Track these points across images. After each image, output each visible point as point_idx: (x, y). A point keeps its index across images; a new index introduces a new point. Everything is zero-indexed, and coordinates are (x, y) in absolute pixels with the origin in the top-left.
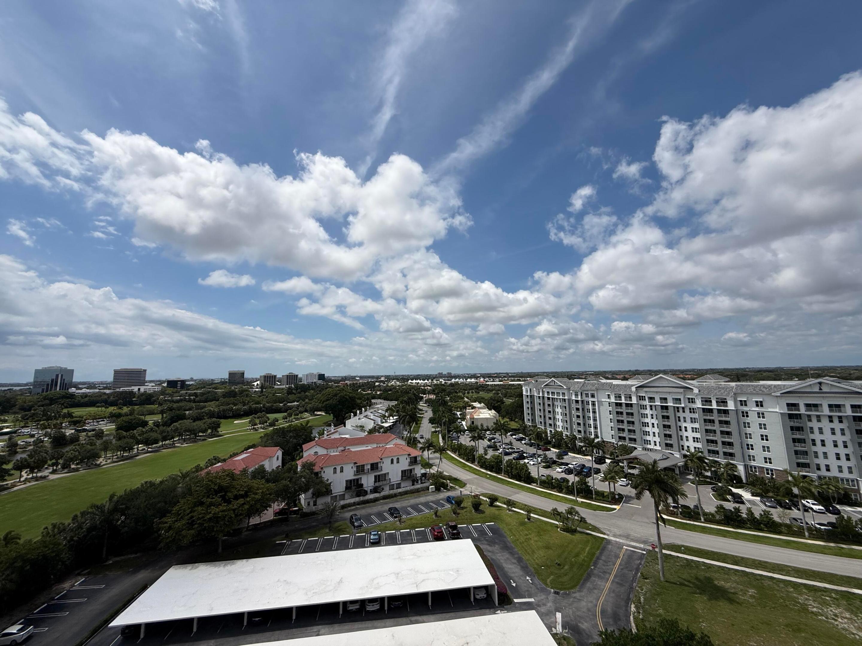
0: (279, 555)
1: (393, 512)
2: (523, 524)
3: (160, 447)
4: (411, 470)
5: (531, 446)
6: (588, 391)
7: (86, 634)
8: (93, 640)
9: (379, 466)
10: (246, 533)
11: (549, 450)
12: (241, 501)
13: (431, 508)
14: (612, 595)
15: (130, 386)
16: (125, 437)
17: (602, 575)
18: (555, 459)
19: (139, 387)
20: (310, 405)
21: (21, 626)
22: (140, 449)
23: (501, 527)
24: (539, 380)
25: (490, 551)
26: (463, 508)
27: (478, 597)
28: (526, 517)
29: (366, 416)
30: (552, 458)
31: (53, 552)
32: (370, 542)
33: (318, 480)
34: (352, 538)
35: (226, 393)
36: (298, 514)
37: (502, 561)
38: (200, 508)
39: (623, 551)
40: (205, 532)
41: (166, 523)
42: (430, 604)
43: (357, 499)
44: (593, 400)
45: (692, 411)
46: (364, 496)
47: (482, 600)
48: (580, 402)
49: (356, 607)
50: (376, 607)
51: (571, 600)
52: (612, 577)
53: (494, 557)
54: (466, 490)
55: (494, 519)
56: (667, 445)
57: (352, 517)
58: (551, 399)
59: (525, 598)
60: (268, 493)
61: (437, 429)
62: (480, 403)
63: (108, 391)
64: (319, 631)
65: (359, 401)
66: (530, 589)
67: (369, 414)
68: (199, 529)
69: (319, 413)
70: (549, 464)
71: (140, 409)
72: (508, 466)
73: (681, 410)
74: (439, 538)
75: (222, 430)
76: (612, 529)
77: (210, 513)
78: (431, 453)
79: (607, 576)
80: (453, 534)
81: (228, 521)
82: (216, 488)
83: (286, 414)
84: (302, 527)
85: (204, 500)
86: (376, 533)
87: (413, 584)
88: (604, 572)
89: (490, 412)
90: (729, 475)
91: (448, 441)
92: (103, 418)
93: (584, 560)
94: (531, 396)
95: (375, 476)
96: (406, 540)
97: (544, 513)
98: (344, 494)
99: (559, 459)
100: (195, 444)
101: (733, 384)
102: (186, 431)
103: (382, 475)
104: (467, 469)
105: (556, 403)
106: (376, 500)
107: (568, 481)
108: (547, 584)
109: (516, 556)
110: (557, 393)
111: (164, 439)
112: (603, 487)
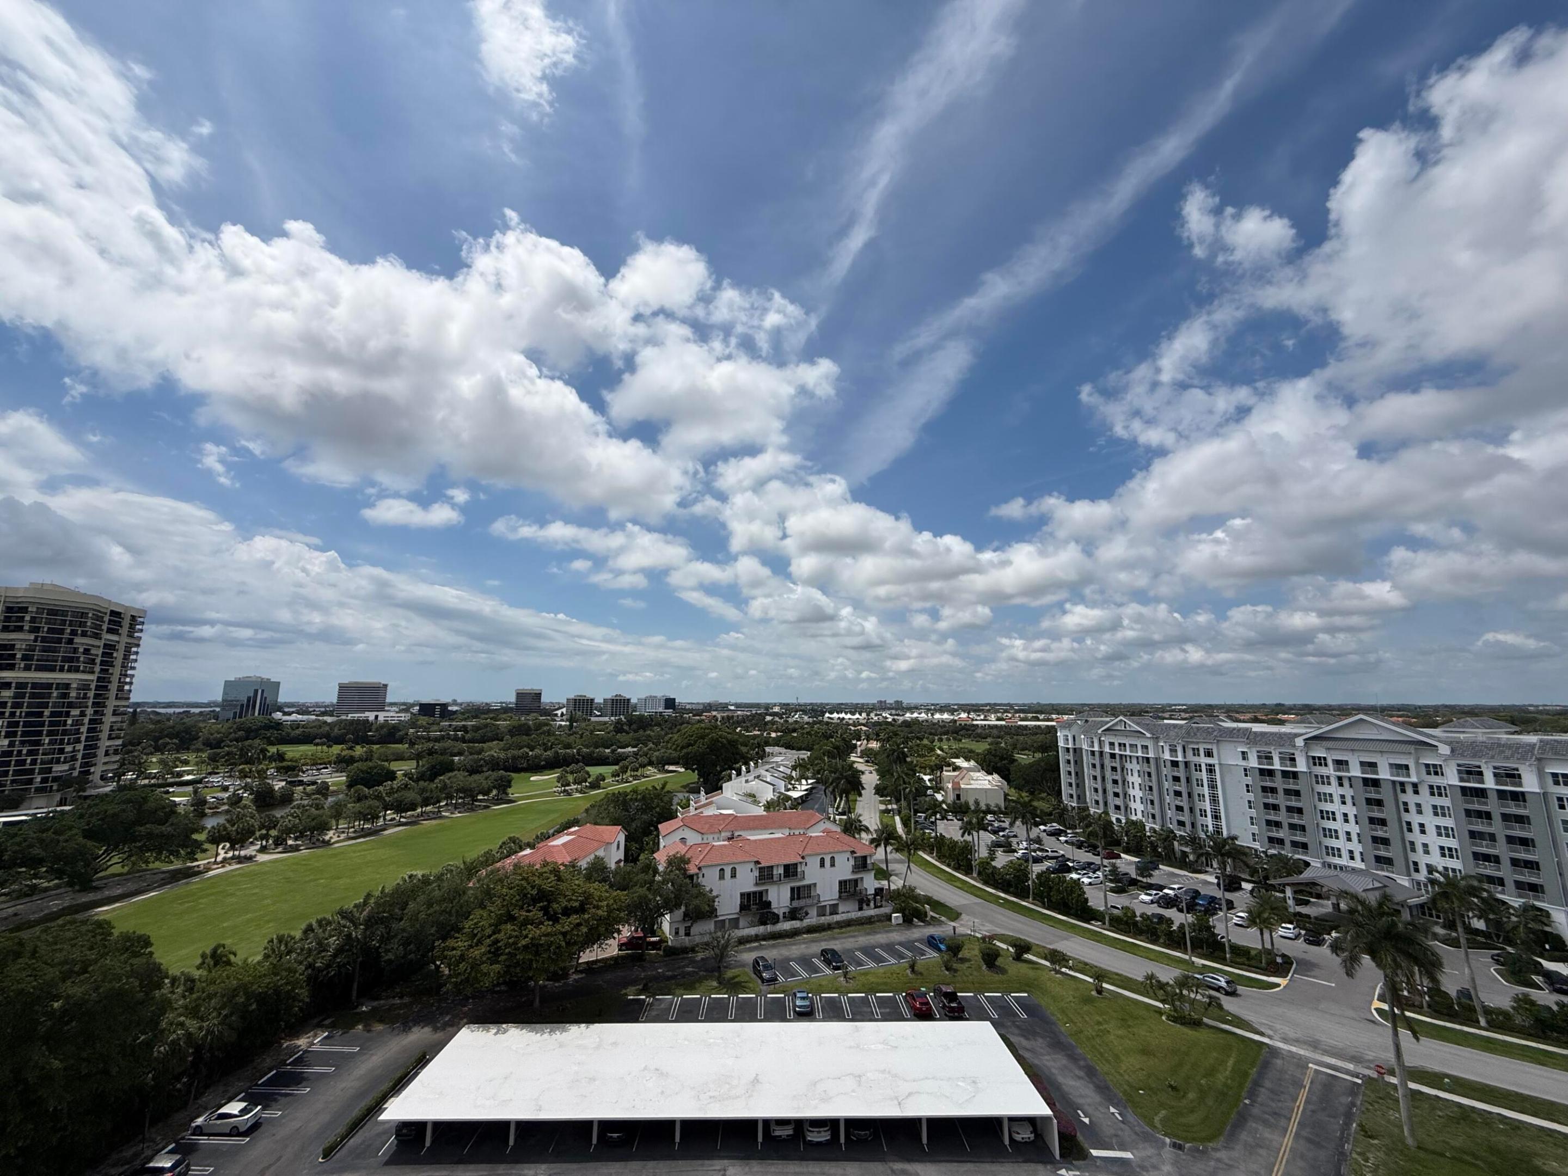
0: (636, 1020)
1: (831, 958)
2: (1088, 1000)
3: (418, 816)
4: (856, 881)
5: (1079, 847)
6: (1198, 743)
7: (341, 1130)
8: (352, 1140)
9: (799, 870)
10: (575, 977)
11: (1119, 857)
12: (574, 919)
13: (901, 956)
14: (1301, 1163)
15: (363, 712)
16: (366, 798)
17: (1272, 1120)
18: (1134, 876)
19: (376, 713)
20: (657, 753)
21: (243, 1105)
22: (388, 818)
23: (1043, 1003)
24: (1090, 719)
25: (1027, 1050)
26: (963, 960)
27: (1018, 1138)
28: (1093, 987)
29: (758, 777)
30: (1127, 874)
31: (287, 984)
32: (795, 1011)
33: (695, 891)
34: (761, 1001)
35: (514, 727)
36: (659, 949)
37: (1054, 1071)
38: (509, 926)
39: (1310, 1074)
40: (518, 970)
41: (454, 949)
42: (925, 1141)
43: (761, 929)
44: (1210, 761)
45: (1436, 791)
46: (774, 924)
47: (1025, 1143)
48: (1182, 766)
49: (787, 1132)
50: (822, 1136)
51: (1212, 1163)
52: (1293, 1127)
53: (1036, 1062)
54: (962, 925)
55: (1027, 985)
56: (1379, 859)
57: (756, 962)
58: (1118, 757)
59: (1112, 1149)
60: (615, 906)
61: (890, 807)
62: (967, 759)
63: (329, 719)
64: (725, 1170)
65: (744, 749)
66: (1120, 1133)
67: (763, 773)
68: (507, 963)
69: (672, 768)
70: (1122, 884)
71: (382, 750)
72: (1041, 884)
73: (1409, 789)
74: (924, 1015)
75: (513, 792)
76: (1278, 1026)
77: (526, 937)
78: (891, 852)
79: (1283, 1122)
80: (952, 1010)
81: (555, 953)
82: (534, 892)
83: (617, 767)
84: (670, 973)
85: (515, 912)
86: (804, 995)
87: (891, 1099)
88: (1275, 1114)
89: (990, 777)
90: (1531, 931)
91: (916, 829)
92: (326, 764)
93: (1225, 1085)
94: (1075, 750)
95: (792, 889)
96: (861, 1013)
97: (1126, 982)
98: (737, 919)
99: (1143, 877)
100: (472, 814)
101: (1532, 739)
102: (458, 791)
103: (804, 886)
104: (958, 884)
105: (1128, 766)
106: (794, 933)
107: (1170, 922)
108: (1155, 1127)
109: (1082, 1063)
110: (1131, 745)
111: (426, 803)
112: (1250, 939)
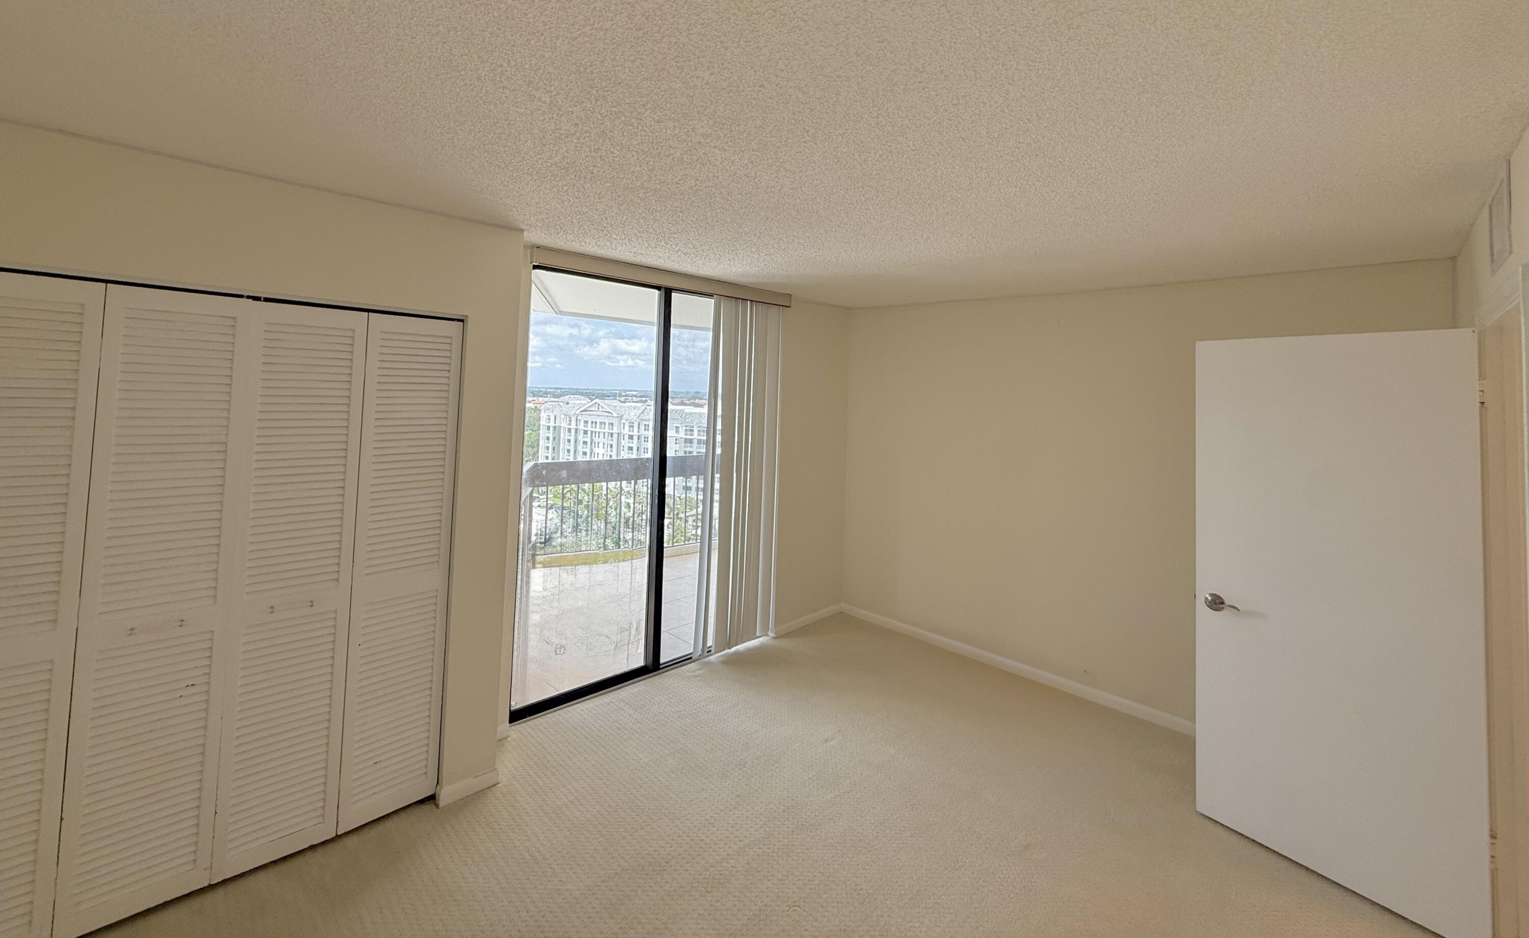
24: (571, 402)
48: (635, 438)
58: (589, 433)
94: (555, 428)
105: (596, 439)
110: (601, 423)
